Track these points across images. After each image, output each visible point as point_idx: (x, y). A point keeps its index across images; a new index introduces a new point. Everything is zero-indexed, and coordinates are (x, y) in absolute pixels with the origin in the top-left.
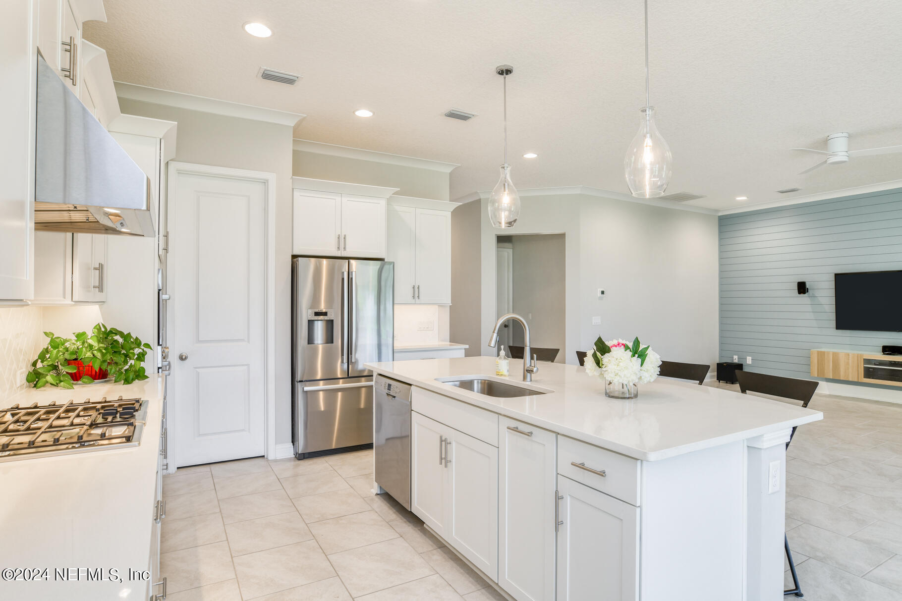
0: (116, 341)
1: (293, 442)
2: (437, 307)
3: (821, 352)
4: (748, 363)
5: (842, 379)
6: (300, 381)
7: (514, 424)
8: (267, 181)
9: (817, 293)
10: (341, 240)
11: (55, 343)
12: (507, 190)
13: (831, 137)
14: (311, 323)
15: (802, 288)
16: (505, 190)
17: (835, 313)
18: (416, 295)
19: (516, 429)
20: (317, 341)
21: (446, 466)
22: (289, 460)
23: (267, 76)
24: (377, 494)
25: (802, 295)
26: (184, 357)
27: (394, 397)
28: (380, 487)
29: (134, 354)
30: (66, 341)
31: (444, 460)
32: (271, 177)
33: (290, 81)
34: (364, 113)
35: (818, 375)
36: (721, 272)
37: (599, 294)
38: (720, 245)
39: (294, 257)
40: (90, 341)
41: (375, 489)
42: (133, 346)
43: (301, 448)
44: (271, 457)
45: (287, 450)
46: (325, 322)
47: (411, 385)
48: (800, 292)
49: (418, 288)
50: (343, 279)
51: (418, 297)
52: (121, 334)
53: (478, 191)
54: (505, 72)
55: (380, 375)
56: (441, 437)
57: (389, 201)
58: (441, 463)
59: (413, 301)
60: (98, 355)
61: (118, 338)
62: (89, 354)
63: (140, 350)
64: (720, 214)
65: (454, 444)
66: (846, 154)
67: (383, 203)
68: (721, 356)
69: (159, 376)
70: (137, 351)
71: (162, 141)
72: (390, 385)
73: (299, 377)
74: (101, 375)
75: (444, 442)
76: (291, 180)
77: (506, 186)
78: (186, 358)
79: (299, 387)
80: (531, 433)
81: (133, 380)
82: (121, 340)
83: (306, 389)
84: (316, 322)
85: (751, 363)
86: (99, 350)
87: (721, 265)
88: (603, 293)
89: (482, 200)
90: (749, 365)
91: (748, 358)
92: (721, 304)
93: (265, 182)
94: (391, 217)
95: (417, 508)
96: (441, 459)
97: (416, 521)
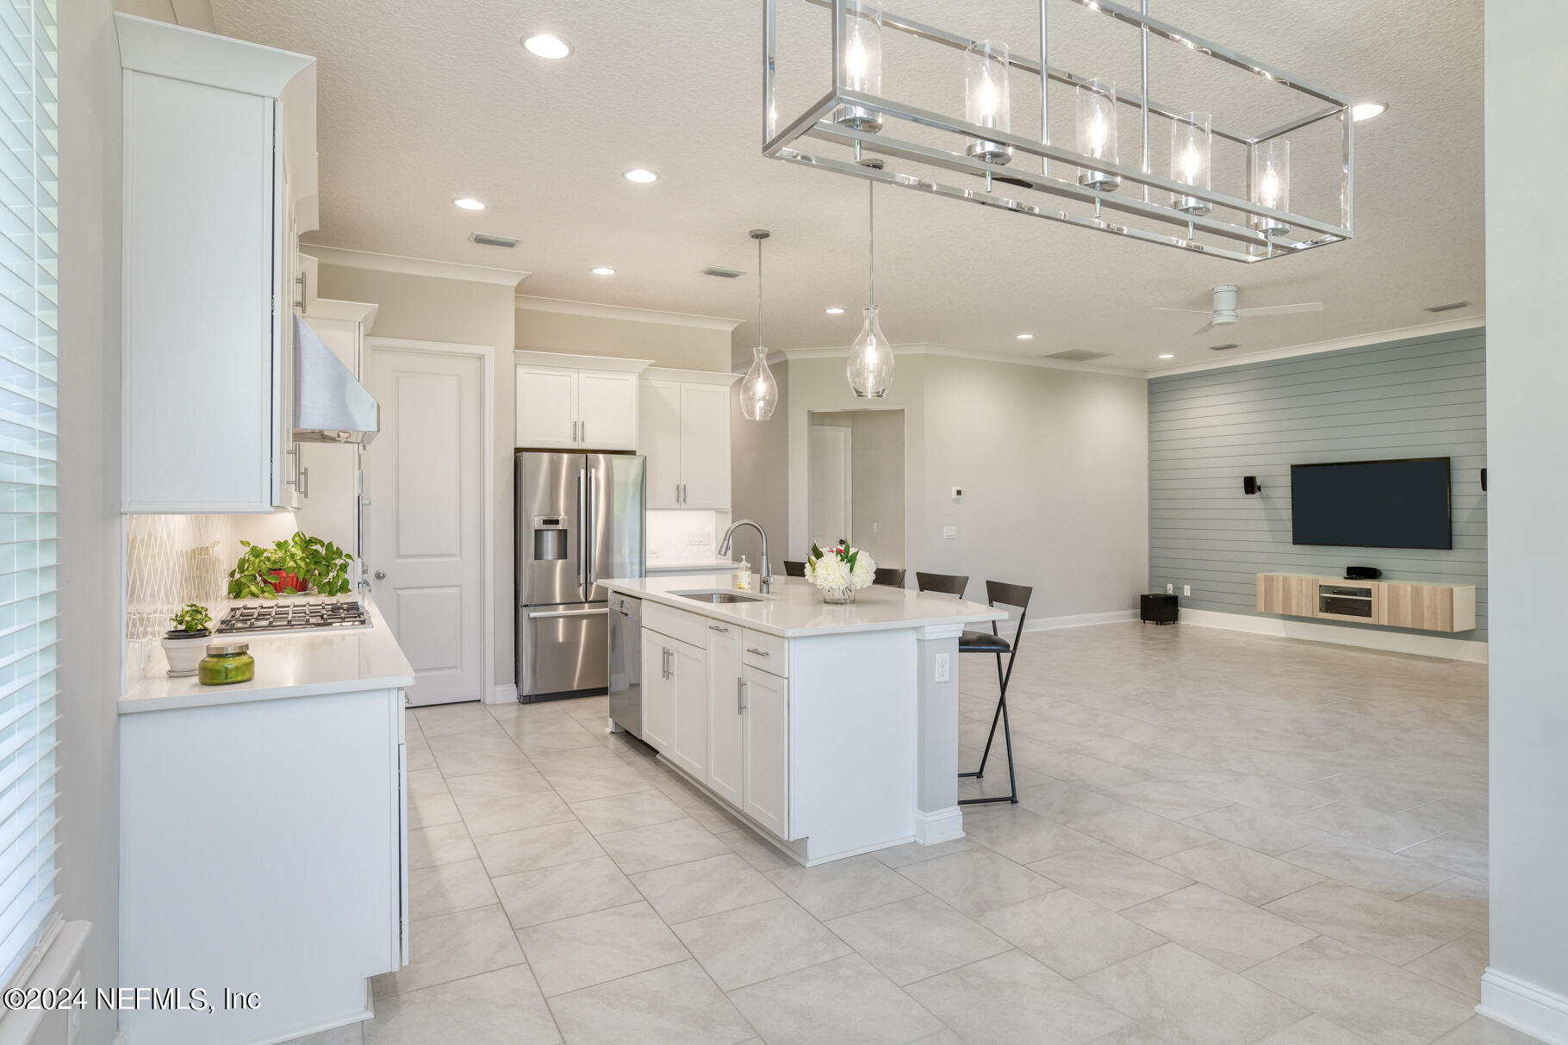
0: (316, 551)
1: (516, 683)
2: (714, 513)
3: (1269, 576)
4: (1185, 594)
5: (1294, 614)
6: (525, 606)
7: (714, 623)
8: (483, 356)
9: (1272, 493)
10: (578, 428)
11: (257, 553)
12: (762, 376)
13: (1216, 290)
14: (538, 533)
15: (1250, 485)
16: (759, 377)
17: (1291, 522)
18: (682, 498)
19: (717, 629)
20: (547, 556)
21: (668, 678)
22: (511, 704)
23: (480, 240)
24: (612, 733)
25: (1250, 496)
26: (381, 575)
27: (626, 615)
28: (616, 724)
29: (336, 564)
30: (265, 551)
31: (667, 673)
32: (489, 352)
33: (510, 245)
34: (603, 271)
35: (1265, 610)
36: (1151, 461)
37: (954, 495)
38: (1150, 422)
39: (518, 450)
40: (294, 550)
41: (610, 728)
42: (334, 556)
43: (527, 689)
44: (488, 700)
45: (509, 693)
46: (555, 533)
47: (641, 599)
48: (1247, 492)
49: (684, 488)
50: (579, 478)
51: (684, 500)
52: (322, 544)
53: (783, 350)
54: (760, 236)
55: (616, 592)
56: (664, 649)
57: (642, 377)
58: (664, 677)
59: (678, 506)
60: (302, 564)
61: (317, 547)
62: (292, 564)
63: (342, 561)
64: (1150, 376)
65: (675, 654)
66: (1231, 313)
67: (633, 380)
68: (1151, 586)
69: (359, 593)
70: (338, 562)
71: (362, 325)
72: (622, 602)
73: (524, 600)
74: (302, 587)
75: (667, 654)
76: (513, 355)
77: (761, 370)
78: (384, 576)
79: (524, 612)
80: (727, 630)
81: (337, 592)
82: (322, 551)
83: (533, 615)
84: (545, 532)
85: (1189, 594)
86: (302, 559)
87: (1151, 451)
88: (959, 493)
89: (789, 362)
90: (1187, 598)
91: (1185, 586)
92: (1151, 509)
93: (481, 358)
94: (645, 398)
95: (647, 735)
96: (664, 672)
97: (649, 751)
